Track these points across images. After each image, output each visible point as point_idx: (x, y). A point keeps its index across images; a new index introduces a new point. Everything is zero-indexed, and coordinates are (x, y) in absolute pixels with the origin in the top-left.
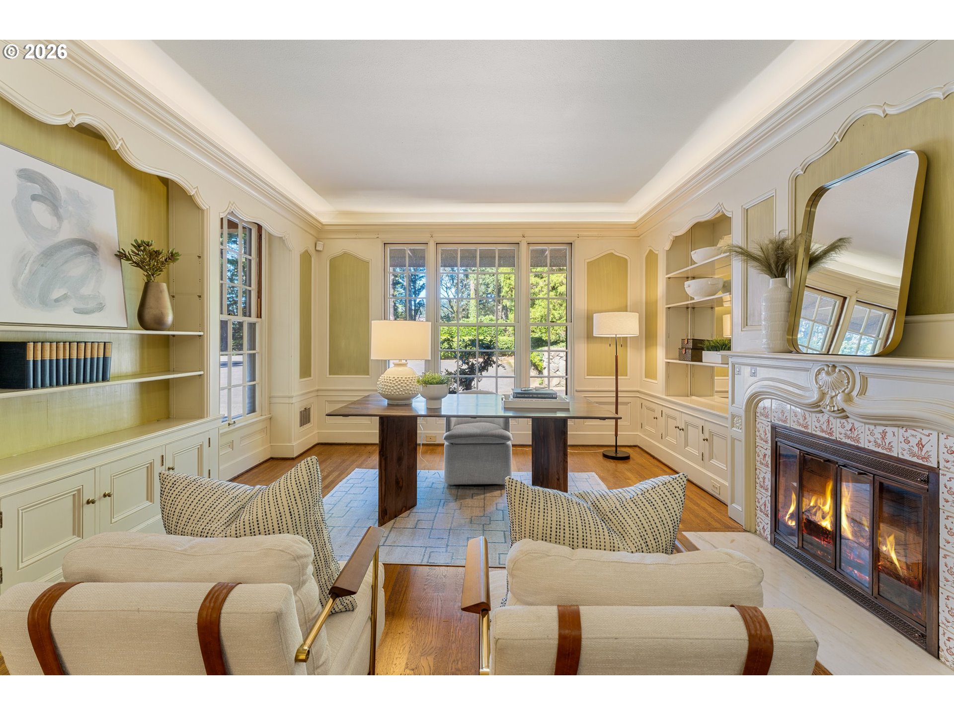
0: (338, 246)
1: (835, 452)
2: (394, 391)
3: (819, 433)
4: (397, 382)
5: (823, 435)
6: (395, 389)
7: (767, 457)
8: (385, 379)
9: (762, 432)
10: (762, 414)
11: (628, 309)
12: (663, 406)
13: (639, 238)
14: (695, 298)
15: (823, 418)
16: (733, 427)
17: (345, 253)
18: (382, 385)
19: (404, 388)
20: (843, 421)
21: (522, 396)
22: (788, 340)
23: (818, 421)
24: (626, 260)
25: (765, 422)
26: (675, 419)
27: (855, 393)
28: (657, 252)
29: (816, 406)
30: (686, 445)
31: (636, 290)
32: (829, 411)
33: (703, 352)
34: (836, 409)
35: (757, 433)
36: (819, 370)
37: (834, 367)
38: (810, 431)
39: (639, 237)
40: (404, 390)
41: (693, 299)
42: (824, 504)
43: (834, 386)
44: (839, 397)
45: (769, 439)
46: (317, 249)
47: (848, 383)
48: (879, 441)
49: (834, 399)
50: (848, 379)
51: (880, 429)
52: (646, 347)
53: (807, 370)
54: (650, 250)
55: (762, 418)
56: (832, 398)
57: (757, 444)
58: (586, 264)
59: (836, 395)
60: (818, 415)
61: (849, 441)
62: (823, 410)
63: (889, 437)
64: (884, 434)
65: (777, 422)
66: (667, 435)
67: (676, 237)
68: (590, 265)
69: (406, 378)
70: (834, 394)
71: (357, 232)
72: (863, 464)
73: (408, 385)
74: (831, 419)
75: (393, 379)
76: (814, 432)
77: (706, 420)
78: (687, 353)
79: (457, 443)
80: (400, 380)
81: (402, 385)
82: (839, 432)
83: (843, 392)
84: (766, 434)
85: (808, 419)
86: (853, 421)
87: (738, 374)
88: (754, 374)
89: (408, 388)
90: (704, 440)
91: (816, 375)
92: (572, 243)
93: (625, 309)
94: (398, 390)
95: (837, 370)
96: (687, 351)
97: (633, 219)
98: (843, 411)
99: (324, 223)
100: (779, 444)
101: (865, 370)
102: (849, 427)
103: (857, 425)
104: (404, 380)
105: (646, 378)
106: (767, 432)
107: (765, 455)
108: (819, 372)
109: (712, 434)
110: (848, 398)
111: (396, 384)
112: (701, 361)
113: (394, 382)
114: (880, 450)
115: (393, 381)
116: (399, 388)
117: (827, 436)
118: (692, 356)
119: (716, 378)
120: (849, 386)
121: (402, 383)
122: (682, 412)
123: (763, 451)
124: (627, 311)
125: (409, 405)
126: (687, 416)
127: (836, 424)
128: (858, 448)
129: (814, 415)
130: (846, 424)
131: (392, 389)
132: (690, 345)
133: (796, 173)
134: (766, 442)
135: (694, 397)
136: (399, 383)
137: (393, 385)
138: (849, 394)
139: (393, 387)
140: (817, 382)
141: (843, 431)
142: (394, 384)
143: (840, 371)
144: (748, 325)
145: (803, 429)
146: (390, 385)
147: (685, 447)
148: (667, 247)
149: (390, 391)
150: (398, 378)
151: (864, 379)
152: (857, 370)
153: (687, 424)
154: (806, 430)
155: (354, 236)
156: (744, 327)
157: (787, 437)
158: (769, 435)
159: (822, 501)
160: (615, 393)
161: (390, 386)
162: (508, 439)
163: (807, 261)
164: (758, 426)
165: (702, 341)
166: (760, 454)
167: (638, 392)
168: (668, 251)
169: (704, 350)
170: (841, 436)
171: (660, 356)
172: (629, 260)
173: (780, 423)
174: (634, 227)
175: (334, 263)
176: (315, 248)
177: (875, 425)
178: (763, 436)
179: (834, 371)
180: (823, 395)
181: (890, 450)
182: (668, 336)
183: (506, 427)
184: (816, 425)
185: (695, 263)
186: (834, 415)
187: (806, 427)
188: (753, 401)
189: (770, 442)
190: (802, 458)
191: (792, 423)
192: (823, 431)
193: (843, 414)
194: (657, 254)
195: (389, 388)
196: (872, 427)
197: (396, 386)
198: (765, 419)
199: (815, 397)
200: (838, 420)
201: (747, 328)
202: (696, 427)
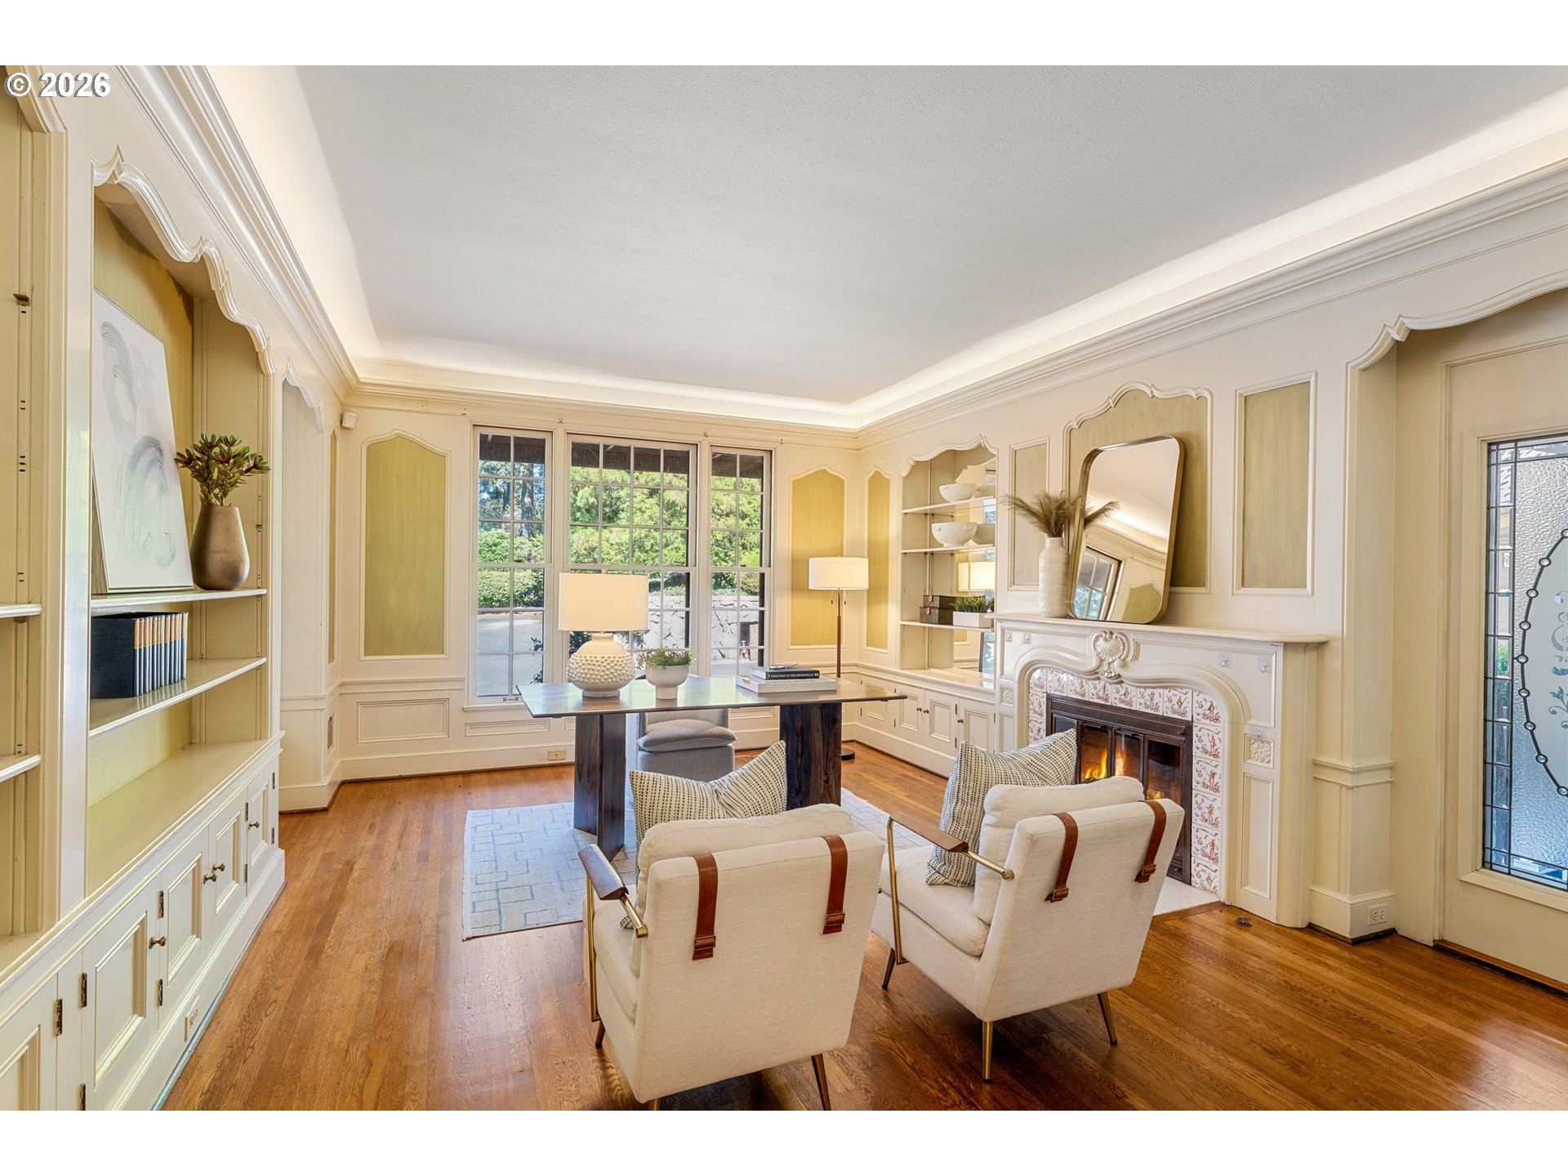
0: (384, 423)
1: (1110, 718)
2: (606, 677)
3: (1096, 701)
4: (609, 664)
5: (1100, 701)
6: (607, 675)
7: (1042, 731)
8: (587, 660)
9: (1036, 704)
10: (1036, 685)
11: (845, 554)
12: (896, 682)
13: (858, 452)
14: (945, 545)
15: (1100, 685)
16: (1002, 701)
17: (398, 436)
18: (584, 669)
19: (620, 673)
20: (1118, 686)
21: (779, 676)
22: (1067, 604)
23: (1095, 688)
24: (843, 481)
25: (1040, 694)
26: (915, 698)
27: (1129, 659)
28: (889, 477)
29: (1094, 674)
30: (932, 730)
31: (855, 524)
32: (1107, 677)
33: (954, 613)
34: (1113, 675)
35: (1031, 707)
36: (1097, 637)
37: (1111, 633)
38: (1086, 699)
39: (858, 450)
40: (619, 675)
41: (942, 546)
42: (1100, 773)
43: (1112, 653)
44: (1115, 663)
45: (1045, 711)
46: (345, 424)
47: (1124, 649)
48: (1148, 703)
49: (1112, 665)
50: (1124, 646)
51: (1149, 691)
52: (869, 604)
53: (1085, 636)
54: (877, 472)
55: (1036, 689)
56: (1109, 664)
57: (1031, 718)
58: (791, 483)
59: (1114, 661)
60: (1095, 682)
61: (1123, 706)
62: (1101, 677)
63: (1156, 698)
64: (1153, 694)
65: (1052, 692)
66: (902, 721)
67: (917, 462)
68: (798, 484)
69: (620, 658)
70: (1111, 660)
71: (424, 401)
72: (1135, 726)
73: (623, 668)
74: (1107, 684)
75: (603, 660)
76: (1091, 700)
77: (960, 697)
78: (933, 614)
79: (663, 750)
80: (612, 661)
81: (616, 667)
82: (1115, 697)
83: (1119, 658)
84: (1041, 706)
85: (1085, 686)
86: (1127, 686)
87: (1009, 641)
88: (1028, 641)
89: (624, 672)
90: (959, 722)
91: (1094, 642)
92: (771, 451)
93: (839, 552)
94: (611, 676)
95: (1114, 637)
96: (932, 610)
97: (853, 426)
98: (1119, 676)
99: (361, 380)
100: (1054, 715)
101: (1138, 638)
102: (1122, 692)
103: (1130, 689)
104: (618, 661)
105: (867, 645)
106: (1042, 704)
107: (1039, 730)
108: (1097, 639)
109: (968, 713)
110: (1124, 665)
111: (608, 667)
112: (951, 623)
113: (605, 664)
114: (1149, 711)
115: (602, 662)
116: (612, 673)
117: (1103, 703)
118: (940, 617)
119: (955, 643)
120: (1125, 652)
121: (616, 665)
122: (926, 689)
123: (1037, 725)
124: (842, 556)
125: (616, 698)
126: (933, 693)
127: (1111, 689)
128: (1131, 711)
129: (1091, 682)
130: (1120, 689)
131: (602, 674)
132: (937, 603)
133: (1070, 427)
134: (1041, 715)
135: (932, 670)
136: (612, 665)
137: (603, 669)
138: (1124, 660)
139: (603, 671)
140: (1095, 648)
141: (1118, 696)
142: (605, 666)
143: (1116, 637)
144: (1016, 583)
145: (1080, 698)
146: (598, 668)
147: (931, 733)
148: (905, 473)
149: (599, 677)
150: (609, 657)
151: (1137, 645)
152: (1131, 637)
153: (934, 704)
154: (1083, 699)
155: (419, 408)
156: (1011, 586)
157: (1063, 708)
158: (1044, 707)
159: (1097, 771)
160: (836, 668)
161: (598, 670)
162: (731, 739)
163: (1082, 522)
164: (1032, 698)
165: (953, 599)
166: (1034, 729)
167: (856, 665)
168: (904, 478)
169: (955, 610)
170: (1117, 701)
171: (893, 616)
172: (846, 481)
173: (1057, 693)
174: (855, 436)
175: (376, 454)
176: (341, 423)
177: (1145, 688)
178: (1037, 709)
179: (1111, 637)
180: (1101, 661)
181: (1157, 709)
182: (904, 590)
183: (724, 722)
184: (1092, 692)
185: (945, 501)
186: (1110, 681)
187: (1083, 695)
188: (1028, 669)
189: (1045, 714)
190: (1080, 727)
191: (1069, 692)
192: (1099, 698)
193: (1118, 679)
194: (889, 480)
195: (596, 673)
196: (1143, 690)
197: (608, 669)
198: (1039, 690)
199: (1094, 664)
200: (1114, 686)
201: (1014, 587)
202: (947, 707)
